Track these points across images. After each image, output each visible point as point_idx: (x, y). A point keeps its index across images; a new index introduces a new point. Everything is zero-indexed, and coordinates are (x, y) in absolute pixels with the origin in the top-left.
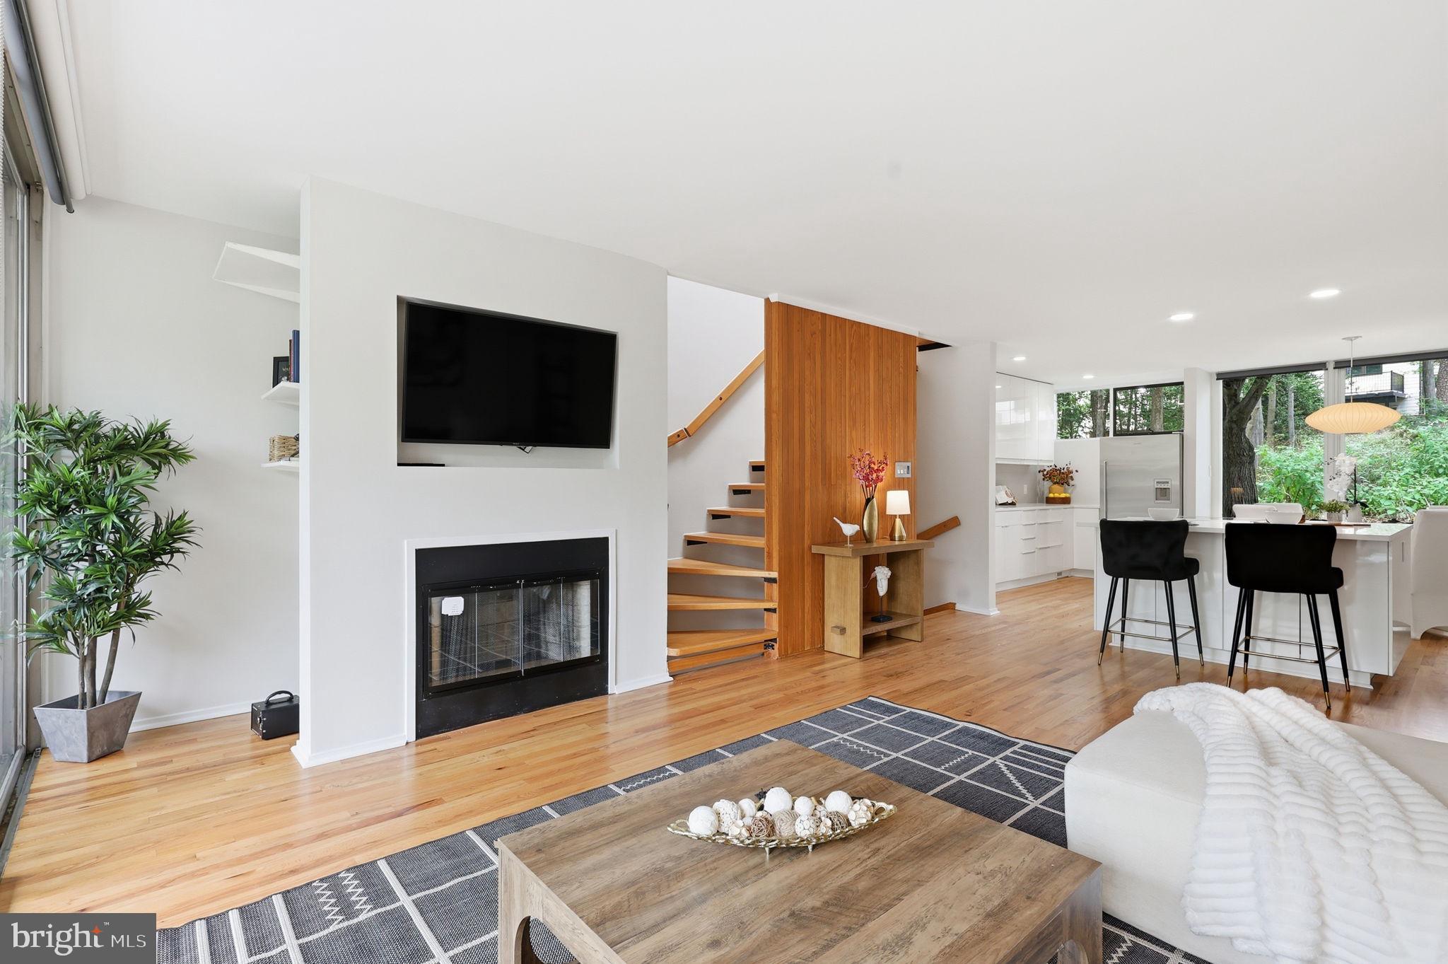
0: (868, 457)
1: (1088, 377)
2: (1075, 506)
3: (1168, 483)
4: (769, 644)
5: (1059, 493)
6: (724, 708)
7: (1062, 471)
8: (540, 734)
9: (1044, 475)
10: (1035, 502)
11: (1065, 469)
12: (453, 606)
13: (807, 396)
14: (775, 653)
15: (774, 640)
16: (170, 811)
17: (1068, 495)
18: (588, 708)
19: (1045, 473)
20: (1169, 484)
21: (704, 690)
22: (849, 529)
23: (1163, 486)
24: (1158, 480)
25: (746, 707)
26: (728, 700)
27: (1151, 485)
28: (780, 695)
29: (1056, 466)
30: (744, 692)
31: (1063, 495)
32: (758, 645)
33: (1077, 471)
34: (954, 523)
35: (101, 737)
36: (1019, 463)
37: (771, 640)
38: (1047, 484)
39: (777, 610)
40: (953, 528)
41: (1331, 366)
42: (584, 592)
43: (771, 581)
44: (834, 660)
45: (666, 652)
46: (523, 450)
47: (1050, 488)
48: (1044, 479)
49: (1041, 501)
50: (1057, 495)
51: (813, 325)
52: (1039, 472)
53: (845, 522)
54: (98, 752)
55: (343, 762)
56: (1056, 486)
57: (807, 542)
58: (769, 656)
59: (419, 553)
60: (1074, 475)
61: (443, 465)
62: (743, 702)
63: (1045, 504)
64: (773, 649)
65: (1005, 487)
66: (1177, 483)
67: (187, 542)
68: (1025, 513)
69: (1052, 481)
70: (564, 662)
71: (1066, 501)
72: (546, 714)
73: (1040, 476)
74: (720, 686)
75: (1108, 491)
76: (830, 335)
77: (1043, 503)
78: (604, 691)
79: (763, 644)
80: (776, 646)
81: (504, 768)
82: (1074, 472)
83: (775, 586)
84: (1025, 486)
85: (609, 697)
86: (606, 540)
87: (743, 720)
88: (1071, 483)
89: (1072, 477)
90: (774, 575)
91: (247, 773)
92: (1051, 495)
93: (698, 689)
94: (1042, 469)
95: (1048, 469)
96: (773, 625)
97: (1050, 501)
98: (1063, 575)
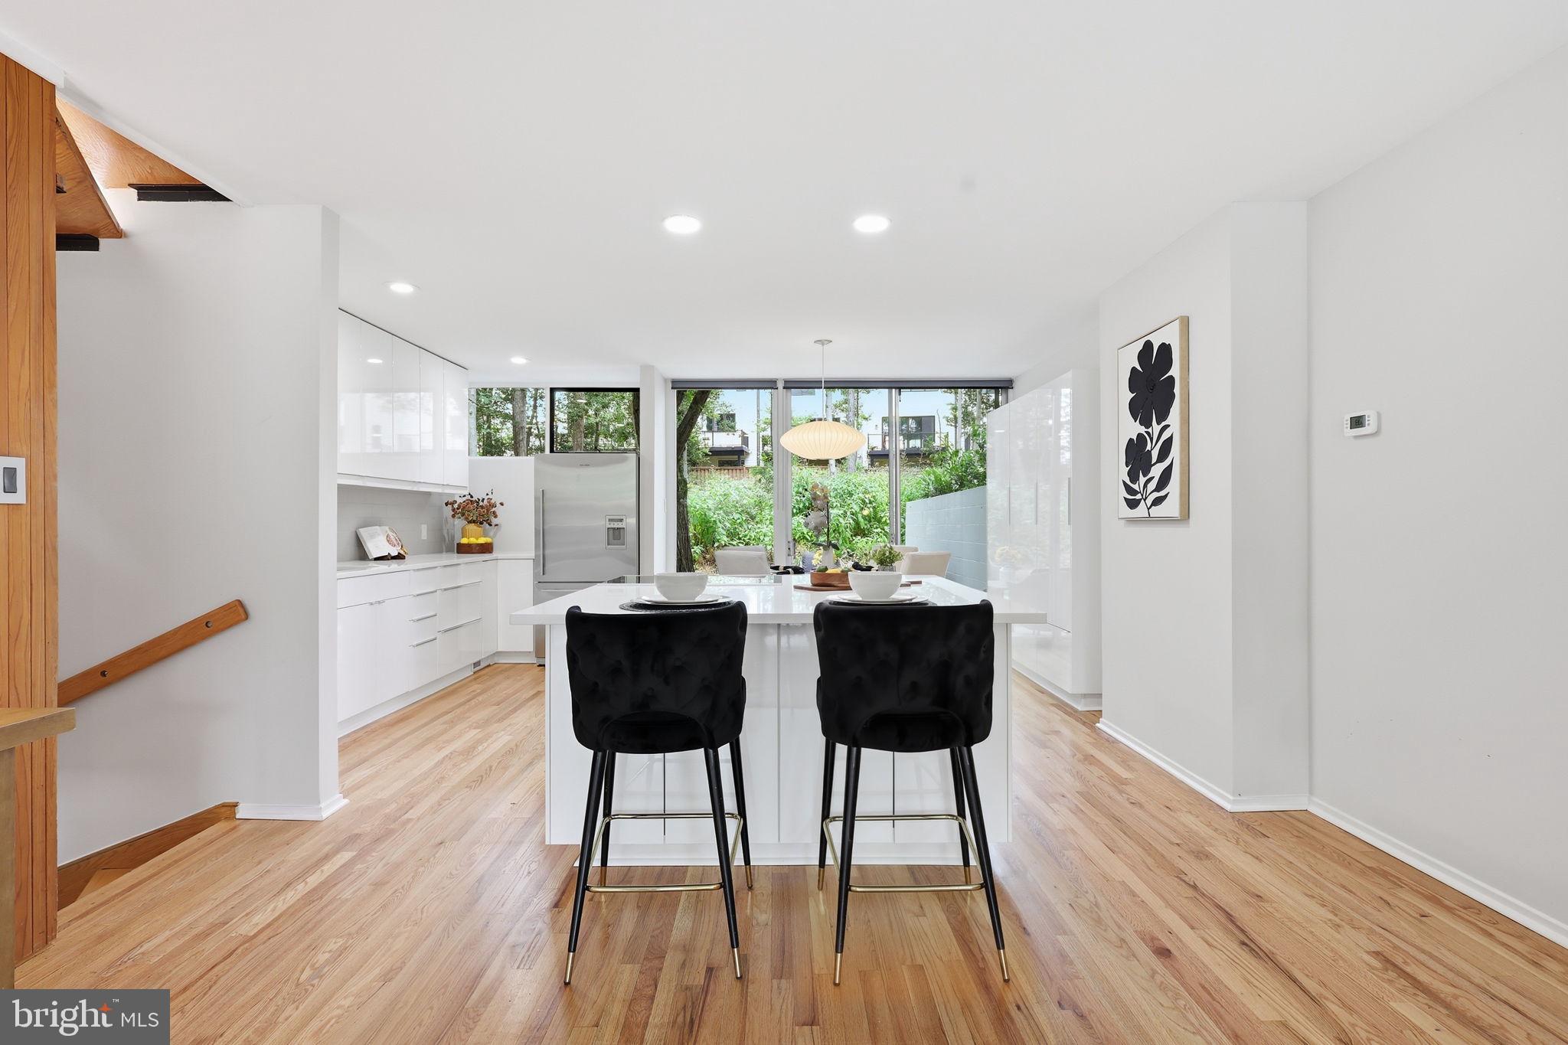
1: (519, 360)
2: (500, 556)
3: (621, 520)
5: (475, 536)
7: (481, 503)
9: (453, 510)
10: (441, 552)
11: (485, 501)
17: (488, 540)
19: (456, 506)
20: (624, 523)
23: (616, 525)
24: (611, 517)
27: (603, 524)
29: (472, 497)
31: (482, 540)
33: (502, 504)
34: (235, 614)
36: (415, 489)
38: (459, 523)
40: (231, 626)
41: (780, 385)
47: (463, 529)
48: (453, 516)
49: (449, 550)
50: (473, 540)
52: (447, 504)
56: (472, 526)
60: (498, 509)
63: (456, 555)
65: (387, 528)
66: (633, 521)
68: (417, 573)
69: (466, 519)
71: (486, 548)
73: (448, 511)
75: (545, 531)
77: (453, 551)
82: (498, 505)
84: (424, 529)
88: (494, 521)
89: (494, 513)
92: (464, 541)
94: (451, 500)
95: (460, 500)
97: (463, 549)
98: (483, 665)
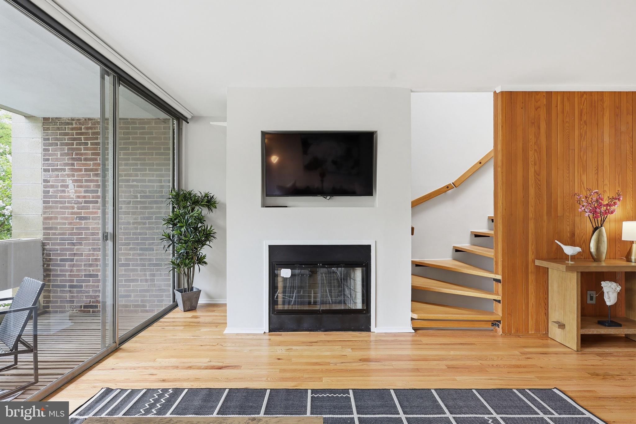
0: (596, 195)
4: (495, 323)
6: (427, 361)
8: (319, 345)
12: (286, 273)
13: (531, 153)
14: (500, 330)
15: (499, 321)
16: (178, 338)
18: (352, 337)
21: (427, 344)
22: (569, 250)
25: (442, 365)
26: (436, 356)
28: (477, 363)
30: (452, 353)
32: (486, 322)
35: (187, 304)
37: (497, 321)
39: (501, 302)
42: (358, 274)
43: (498, 281)
44: (555, 346)
45: (410, 315)
46: (326, 198)
51: (537, 102)
53: (565, 245)
54: (187, 309)
55: (237, 334)
57: (531, 257)
58: (496, 331)
59: (270, 247)
61: (287, 207)
62: (444, 360)
64: (499, 327)
67: (213, 237)
70: (344, 309)
72: (330, 335)
74: (441, 344)
76: (557, 106)
78: (368, 329)
79: (491, 323)
80: (501, 326)
81: (281, 359)
83: (500, 285)
85: (372, 334)
86: (370, 246)
87: (432, 374)
90: (499, 277)
91: (208, 330)
93: (424, 342)
96: (498, 312)
